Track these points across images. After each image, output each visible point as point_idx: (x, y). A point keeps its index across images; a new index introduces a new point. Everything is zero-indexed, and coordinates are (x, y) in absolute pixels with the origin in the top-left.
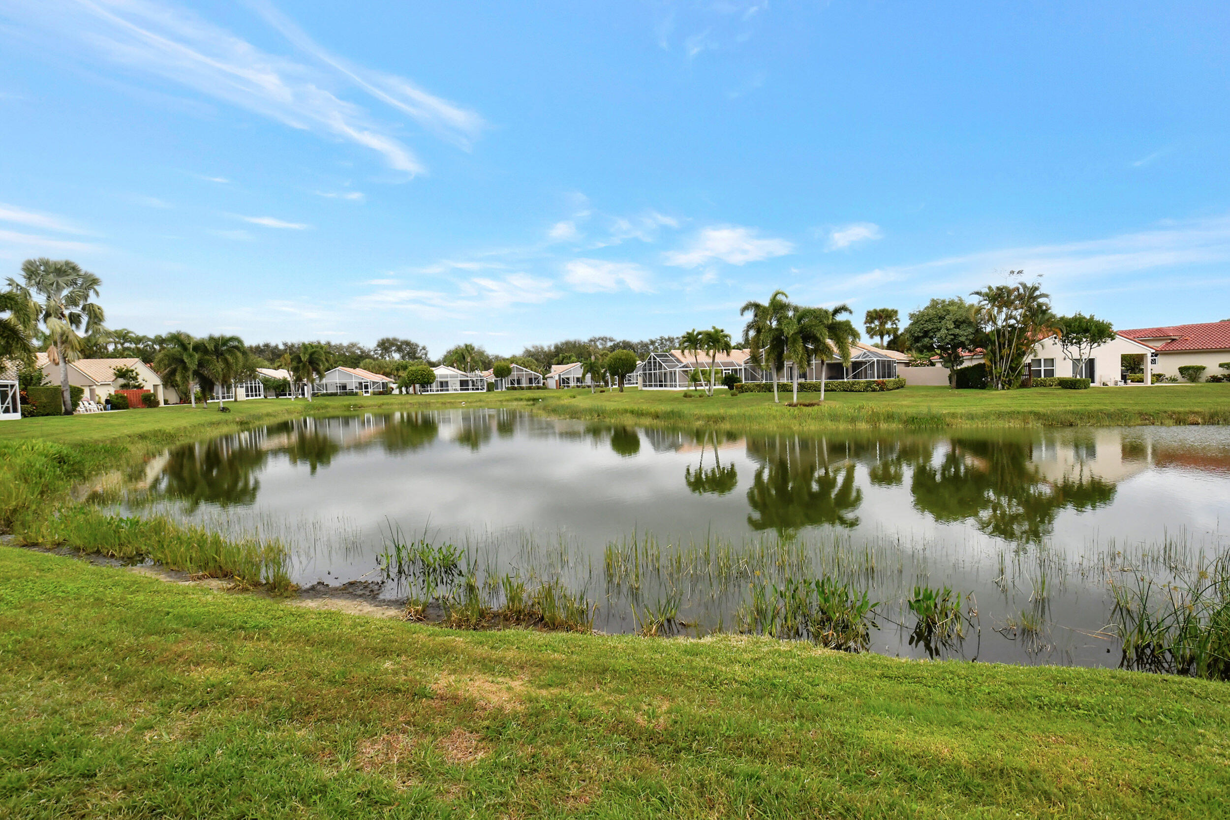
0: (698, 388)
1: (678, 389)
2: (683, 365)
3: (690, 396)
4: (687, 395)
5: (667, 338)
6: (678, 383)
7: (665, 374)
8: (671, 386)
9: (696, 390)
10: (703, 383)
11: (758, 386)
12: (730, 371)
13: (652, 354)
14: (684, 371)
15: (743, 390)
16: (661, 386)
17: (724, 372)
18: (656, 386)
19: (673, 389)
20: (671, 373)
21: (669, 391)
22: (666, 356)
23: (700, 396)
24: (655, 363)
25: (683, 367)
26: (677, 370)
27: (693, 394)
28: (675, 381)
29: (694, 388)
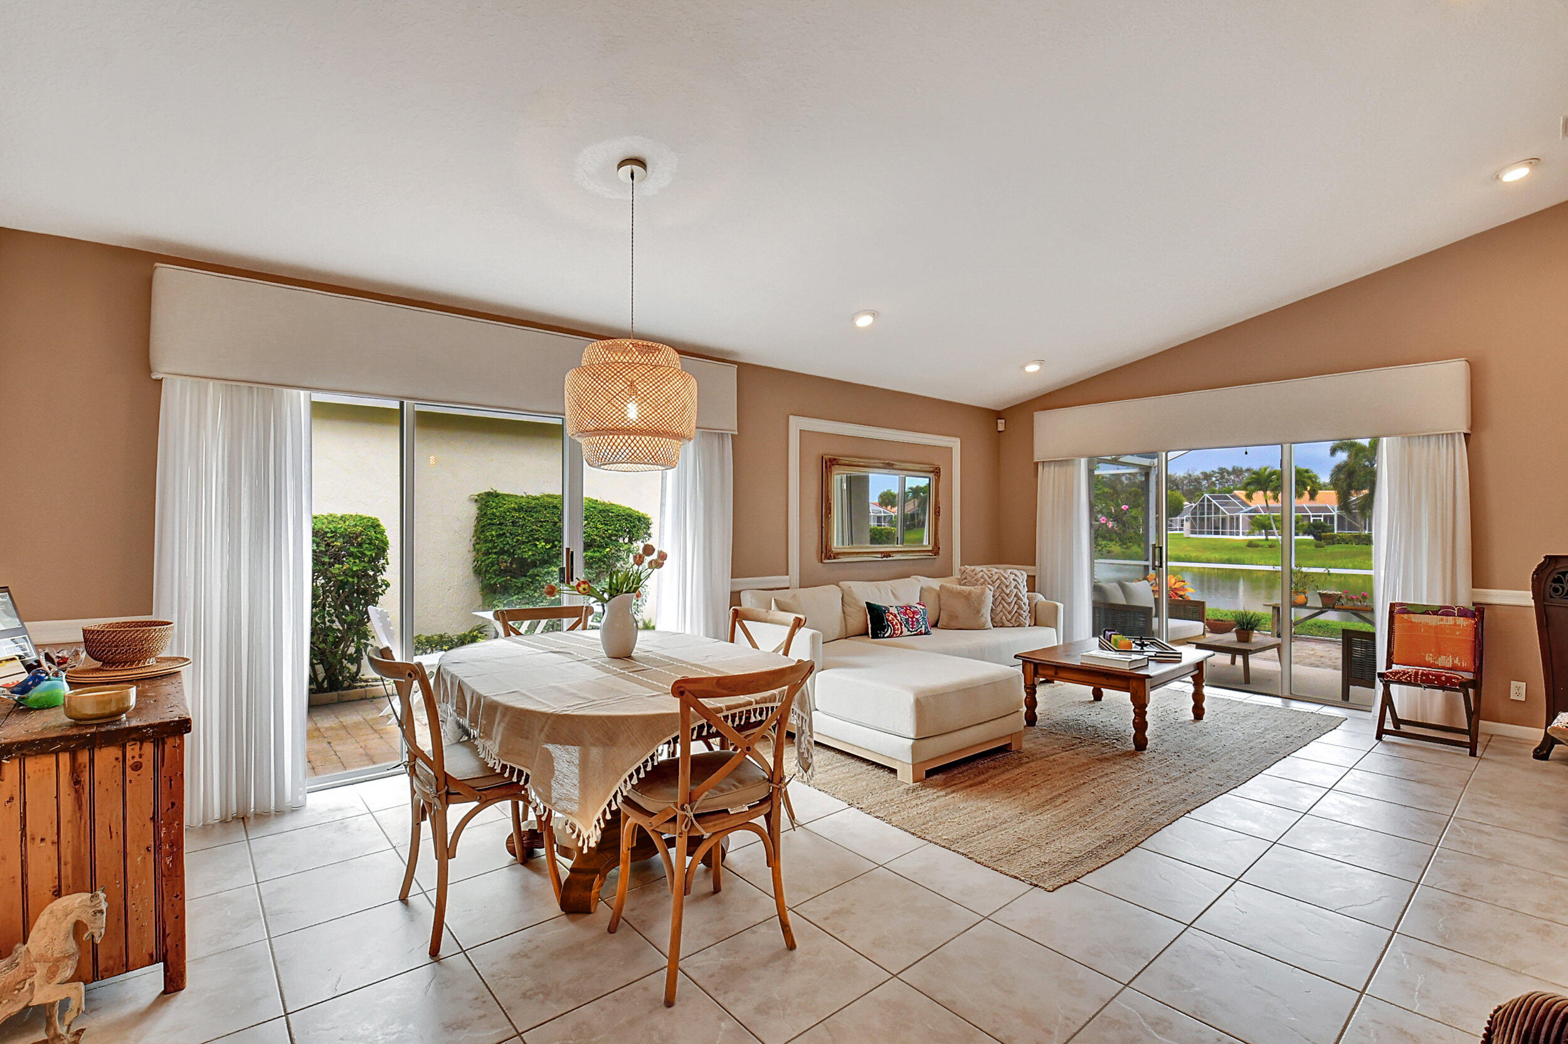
0: (1269, 537)
1: (1241, 537)
2: (1249, 509)
3: (1257, 546)
4: (1251, 545)
5: (1230, 469)
6: (1241, 531)
7: (1224, 520)
8: (1231, 534)
9: (1267, 540)
10: (1276, 531)
11: (1356, 537)
12: (1322, 519)
13: (1206, 495)
14: (1250, 517)
15: (1333, 540)
16: (1217, 533)
17: (1312, 519)
18: (1209, 533)
19: (1235, 537)
20: (1232, 518)
21: (1228, 540)
22: (1226, 498)
23: (1270, 546)
24: (1209, 506)
25: (1250, 511)
26: (1241, 515)
27: (1261, 543)
28: (1238, 528)
29: (1264, 537)
